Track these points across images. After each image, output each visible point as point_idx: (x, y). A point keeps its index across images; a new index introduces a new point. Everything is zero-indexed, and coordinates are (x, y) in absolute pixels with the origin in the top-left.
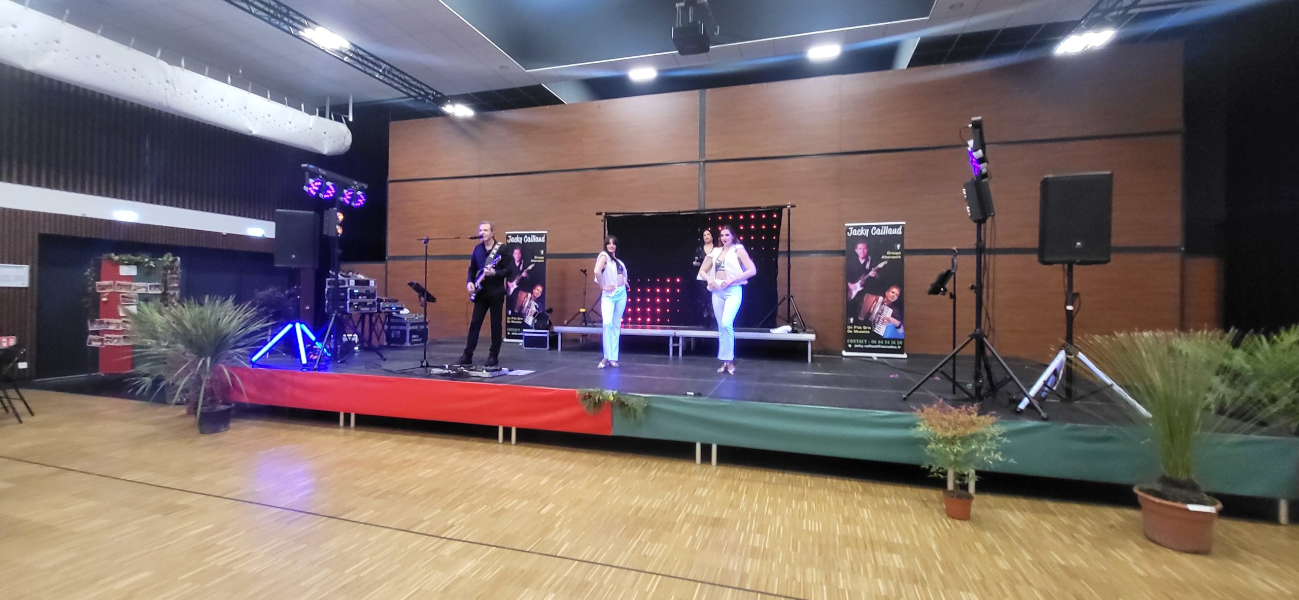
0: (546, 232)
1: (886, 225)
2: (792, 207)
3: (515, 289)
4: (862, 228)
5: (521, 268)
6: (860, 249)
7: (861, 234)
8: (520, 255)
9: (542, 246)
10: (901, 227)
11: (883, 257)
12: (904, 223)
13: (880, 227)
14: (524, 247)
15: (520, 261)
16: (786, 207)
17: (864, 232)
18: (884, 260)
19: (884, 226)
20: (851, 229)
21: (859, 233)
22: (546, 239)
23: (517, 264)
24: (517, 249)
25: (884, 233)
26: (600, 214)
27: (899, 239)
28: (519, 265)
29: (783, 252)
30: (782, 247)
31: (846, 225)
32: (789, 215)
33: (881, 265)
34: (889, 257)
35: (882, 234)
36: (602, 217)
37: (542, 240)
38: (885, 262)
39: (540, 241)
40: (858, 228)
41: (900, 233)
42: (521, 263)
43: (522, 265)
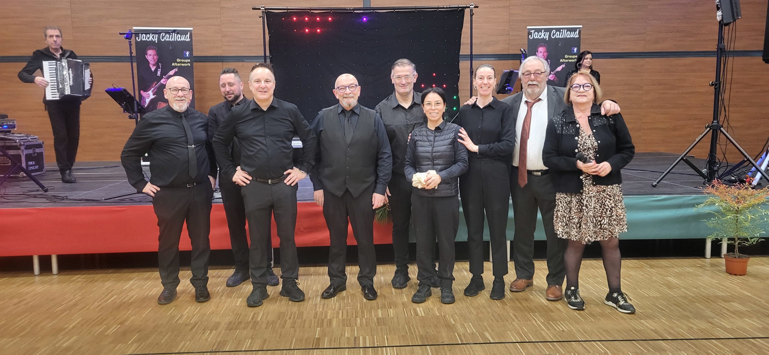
0: (191, 29)
1: (565, 29)
2: (475, 7)
3: (152, 100)
4: (543, 30)
5: (159, 73)
6: (541, 52)
7: (542, 37)
8: (156, 57)
9: (188, 46)
10: (578, 30)
11: (561, 60)
12: (581, 26)
13: (558, 30)
14: (160, 47)
15: (157, 64)
16: (469, 7)
17: (545, 35)
18: (563, 63)
19: (563, 29)
20: (533, 31)
21: (540, 36)
22: (191, 37)
23: (153, 69)
24: (150, 49)
25: (563, 36)
26: (259, 9)
27: (577, 42)
28: (156, 70)
29: (465, 56)
30: (464, 50)
31: (528, 27)
32: (472, 15)
33: (559, 69)
34: (566, 61)
35: (561, 37)
36: (259, 13)
37: (186, 38)
38: (564, 66)
39: (183, 39)
40: (539, 31)
41: (577, 36)
42: (158, 67)
43: (160, 70)
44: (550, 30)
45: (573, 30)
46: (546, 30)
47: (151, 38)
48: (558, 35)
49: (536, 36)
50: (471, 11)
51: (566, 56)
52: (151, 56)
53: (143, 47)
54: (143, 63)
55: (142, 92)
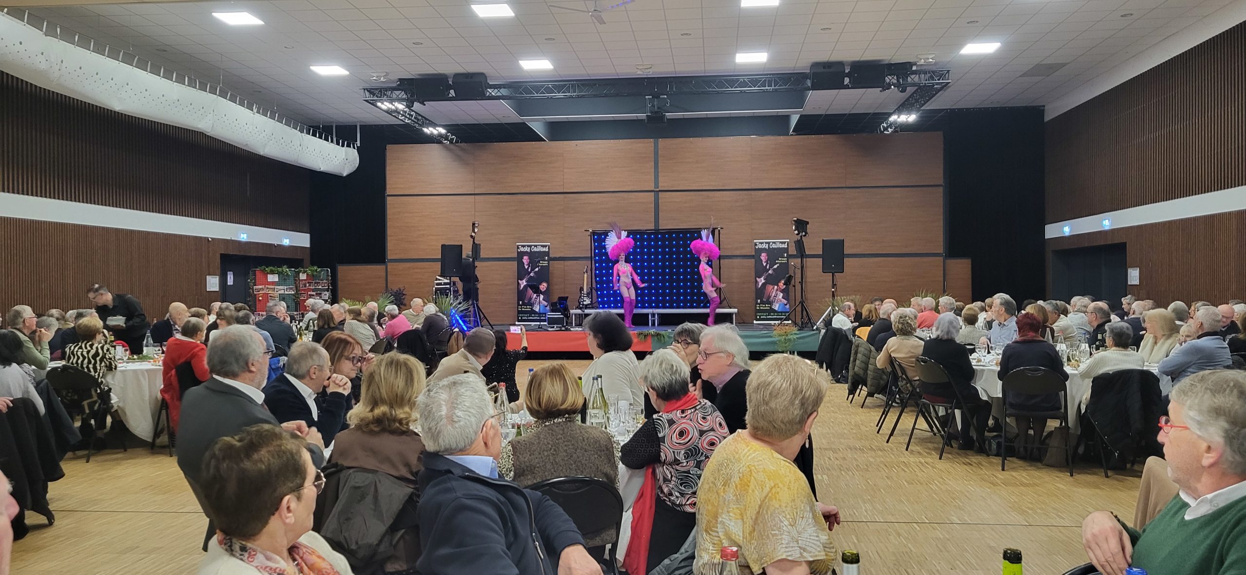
0: (549, 244)
2: (721, 228)
3: (525, 286)
4: (764, 243)
5: (530, 270)
8: (528, 260)
9: (547, 254)
10: (786, 243)
12: (788, 240)
13: (774, 243)
14: (531, 254)
15: (528, 265)
19: (777, 242)
20: (758, 244)
22: (549, 248)
23: (526, 267)
24: (526, 256)
27: (785, 250)
28: (528, 268)
31: (755, 241)
33: (775, 267)
35: (776, 247)
36: (589, 233)
37: (546, 249)
38: (778, 265)
39: (544, 250)
40: (762, 243)
41: (786, 247)
42: (529, 266)
43: (530, 268)
44: (769, 243)
45: (784, 243)
46: (766, 243)
47: (527, 249)
48: (774, 246)
49: (760, 246)
51: (780, 259)
52: (526, 259)
53: (521, 255)
54: (520, 264)
55: (519, 281)
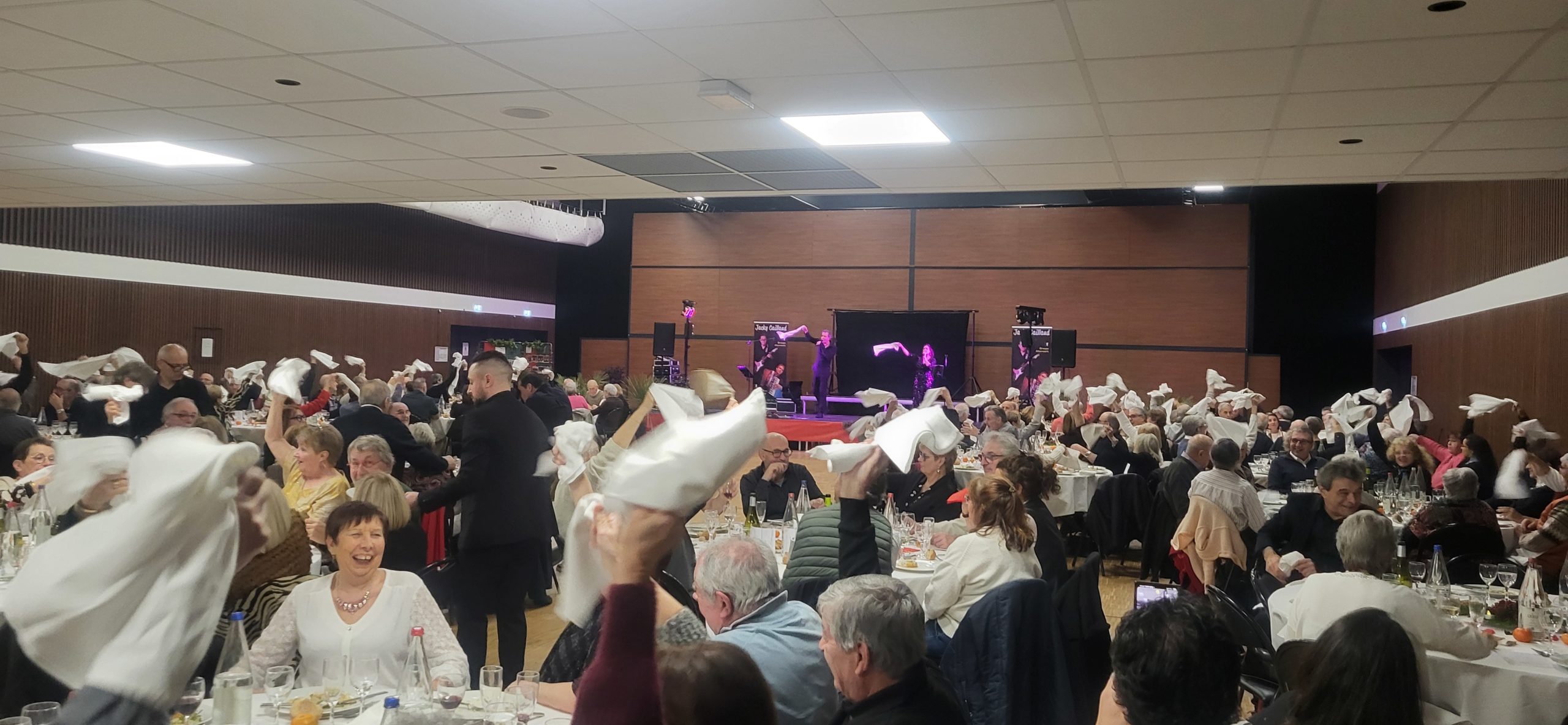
0: (788, 323)
1: (1039, 329)
2: (974, 311)
3: (761, 368)
5: (766, 351)
8: (765, 341)
11: (1037, 351)
13: (1035, 330)
14: (769, 334)
15: (765, 345)
16: (971, 311)
18: (1038, 353)
20: (1016, 330)
22: (787, 328)
23: (763, 348)
24: (763, 335)
25: (1038, 334)
26: (831, 310)
28: (765, 349)
31: (1013, 327)
32: (974, 317)
33: (1035, 357)
34: (1040, 351)
38: (1038, 355)
40: (1021, 330)
42: (766, 347)
43: (767, 349)
45: (1047, 330)
48: (1035, 333)
50: (974, 315)
51: (1041, 348)
52: (762, 339)
53: (759, 334)
54: (758, 345)
55: (756, 362)
